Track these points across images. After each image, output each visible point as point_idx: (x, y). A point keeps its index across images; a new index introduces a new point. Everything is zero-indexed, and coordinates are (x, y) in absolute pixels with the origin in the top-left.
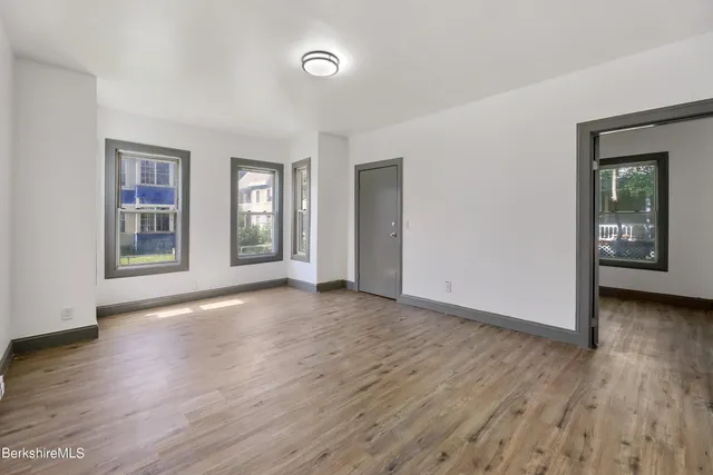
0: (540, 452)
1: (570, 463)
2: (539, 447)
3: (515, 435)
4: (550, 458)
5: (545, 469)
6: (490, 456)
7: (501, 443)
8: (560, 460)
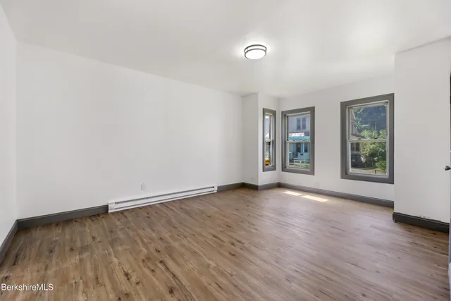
0: (138, 283)
1: (122, 292)
2: (141, 285)
3: (154, 279)
4: (131, 284)
5: (128, 279)
6: (149, 264)
7: (153, 271)
8: (127, 289)
